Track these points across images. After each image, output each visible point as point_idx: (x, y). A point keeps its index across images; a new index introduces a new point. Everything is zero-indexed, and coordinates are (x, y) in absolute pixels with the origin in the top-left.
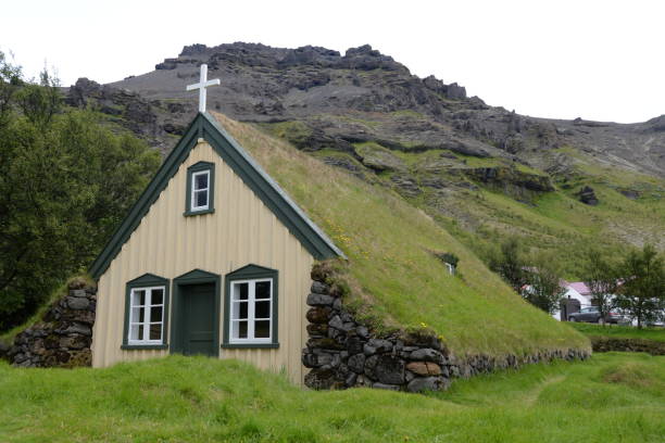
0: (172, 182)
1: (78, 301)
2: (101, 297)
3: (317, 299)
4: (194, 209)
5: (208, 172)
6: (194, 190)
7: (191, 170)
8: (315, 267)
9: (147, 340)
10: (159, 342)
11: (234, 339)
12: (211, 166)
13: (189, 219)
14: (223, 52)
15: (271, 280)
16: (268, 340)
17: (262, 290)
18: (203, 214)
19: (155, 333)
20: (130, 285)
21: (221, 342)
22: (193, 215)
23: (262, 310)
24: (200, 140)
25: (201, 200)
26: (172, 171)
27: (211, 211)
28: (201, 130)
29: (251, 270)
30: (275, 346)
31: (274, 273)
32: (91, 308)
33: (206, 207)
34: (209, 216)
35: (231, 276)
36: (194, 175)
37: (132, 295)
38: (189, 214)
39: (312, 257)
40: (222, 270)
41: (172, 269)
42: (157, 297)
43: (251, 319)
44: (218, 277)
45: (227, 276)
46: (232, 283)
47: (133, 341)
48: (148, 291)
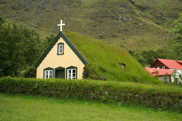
0: (54, 47)
1: (33, 73)
3: (85, 73)
4: (59, 53)
6: (59, 49)
7: (58, 44)
8: (85, 67)
12: (63, 44)
17: (74, 71)
18: (61, 54)
20: (45, 70)
22: (59, 54)
23: (74, 75)
24: (61, 38)
25: (61, 51)
26: (54, 44)
27: (63, 54)
28: (61, 35)
29: (72, 67)
31: (76, 68)
33: (62, 53)
35: (67, 68)
36: (59, 45)
37: (45, 72)
38: (58, 54)
39: (84, 65)
41: (54, 67)
42: (51, 73)
43: (72, 77)
44: (65, 68)
46: (68, 70)
48: (49, 71)
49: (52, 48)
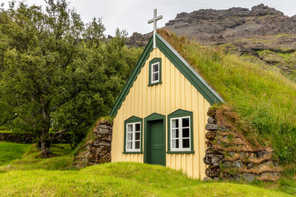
1: (104, 131)
2: (114, 128)
3: (211, 127)
4: (153, 82)
5: (158, 63)
6: (153, 73)
7: (151, 62)
9: (134, 150)
10: (139, 150)
11: (172, 148)
12: (159, 60)
13: (151, 87)
15: (189, 117)
16: (189, 149)
17: (185, 123)
18: (156, 84)
19: (137, 145)
20: (126, 122)
21: (167, 150)
22: (153, 85)
23: (186, 133)
27: (160, 83)
29: (179, 112)
30: (193, 152)
31: (191, 113)
32: (110, 134)
33: (158, 81)
34: (159, 85)
35: (170, 116)
36: (152, 65)
37: (127, 127)
38: (150, 85)
39: (209, 104)
40: (165, 114)
41: (143, 115)
42: (138, 127)
43: (180, 138)
44: (165, 116)
45: (168, 115)
46: (171, 119)
47: (128, 150)
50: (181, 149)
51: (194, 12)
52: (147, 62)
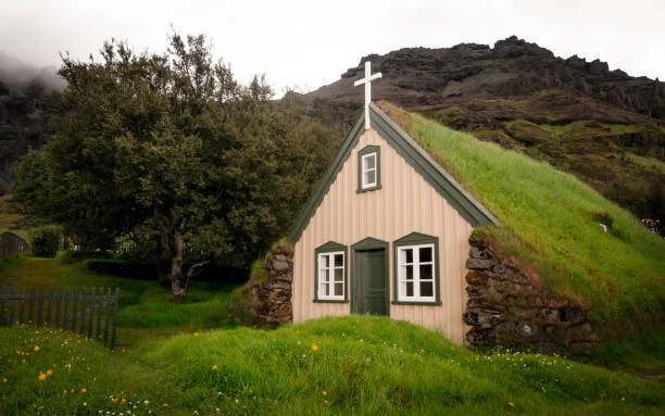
0: (346, 164)
1: (280, 265)
2: (297, 260)
3: (475, 264)
4: (364, 186)
5: (375, 154)
6: (365, 170)
7: (361, 153)
8: (473, 234)
9: (332, 296)
10: (342, 298)
11: (402, 297)
12: (377, 149)
13: (361, 195)
14: (392, 57)
15: (432, 246)
16: (432, 299)
17: (425, 255)
18: (372, 190)
19: (338, 291)
20: (318, 250)
21: (391, 299)
22: (365, 191)
23: (426, 272)
24: (368, 127)
25: (370, 178)
26: (346, 155)
27: (379, 187)
29: (415, 238)
30: (438, 303)
31: (435, 240)
32: (289, 270)
33: (374, 184)
34: (377, 191)
35: (398, 243)
36: (363, 157)
37: (320, 258)
38: (360, 191)
39: (469, 225)
40: (389, 238)
41: (349, 239)
42: (339, 260)
43: (417, 280)
44: (387, 243)
45: (394, 242)
46: (399, 248)
47: (322, 296)
48: (332, 255)
49: (340, 171)
50: (417, 297)
51: (392, 53)
52: (354, 152)
